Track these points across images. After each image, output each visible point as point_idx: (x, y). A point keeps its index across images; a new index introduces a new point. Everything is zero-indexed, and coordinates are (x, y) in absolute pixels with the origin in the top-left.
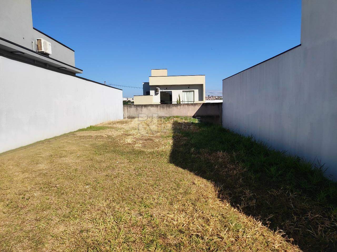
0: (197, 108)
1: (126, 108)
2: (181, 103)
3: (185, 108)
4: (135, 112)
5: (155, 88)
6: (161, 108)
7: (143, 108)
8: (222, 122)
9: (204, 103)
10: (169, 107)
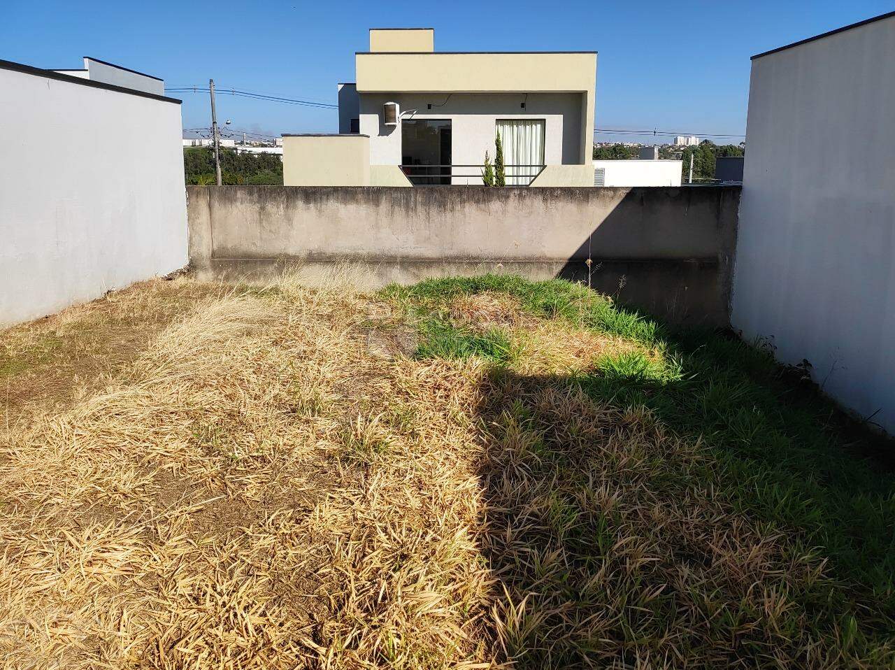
0: (598, 213)
1: (203, 204)
2: (508, 181)
3: (531, 213)
4: (256, 230)
5: (380, 102)
6: (397, 208)
7: (295, 207)
8: (728, 294)
9: (634, 189)
10: (442, 205)
